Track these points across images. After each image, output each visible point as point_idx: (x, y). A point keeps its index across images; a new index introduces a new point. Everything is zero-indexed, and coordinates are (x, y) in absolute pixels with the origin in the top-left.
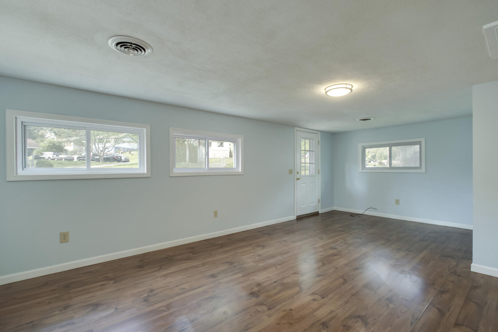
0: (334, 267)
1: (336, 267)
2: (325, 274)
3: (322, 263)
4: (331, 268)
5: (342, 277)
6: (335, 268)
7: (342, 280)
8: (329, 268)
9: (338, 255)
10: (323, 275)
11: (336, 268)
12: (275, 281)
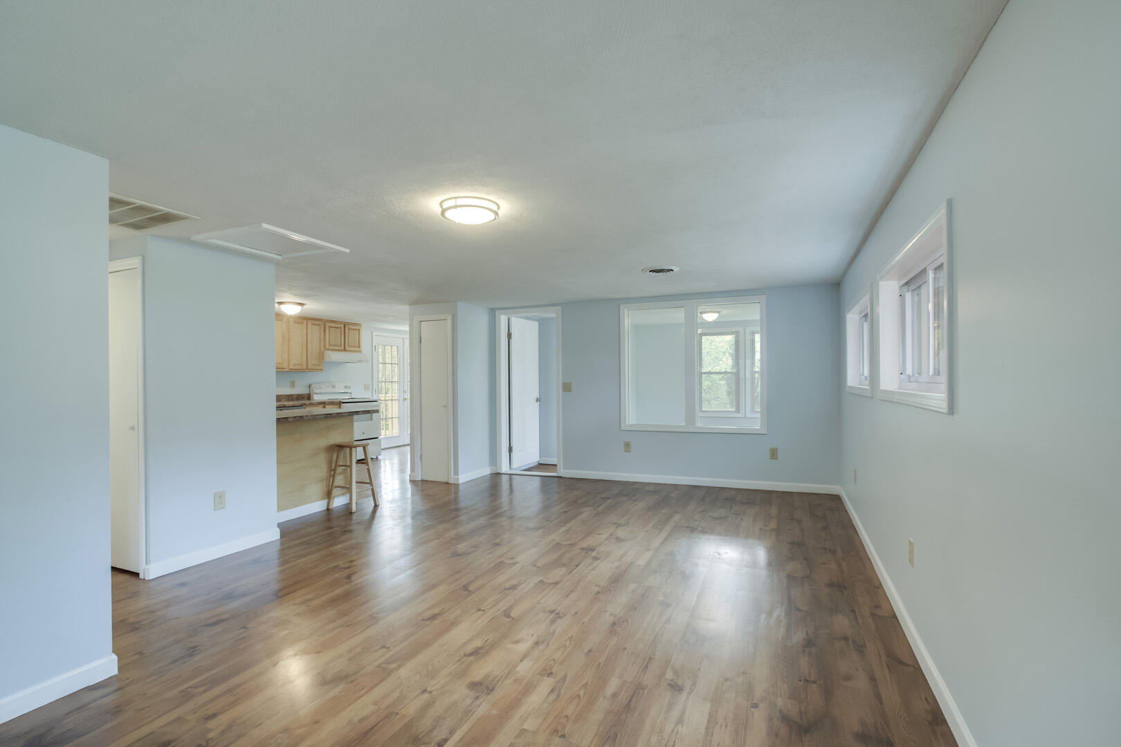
0: (483, 611)
1: (480, 613)
2: (501, 592)
3: (513, 615)
4: (491, 608)
5: (471, 592)
6: (482, 609)
7: (470, 588)
8: (495, 605)
9: (471, 654)
10: (505, 589)
11: (479, 610)
12: (579, 567)
